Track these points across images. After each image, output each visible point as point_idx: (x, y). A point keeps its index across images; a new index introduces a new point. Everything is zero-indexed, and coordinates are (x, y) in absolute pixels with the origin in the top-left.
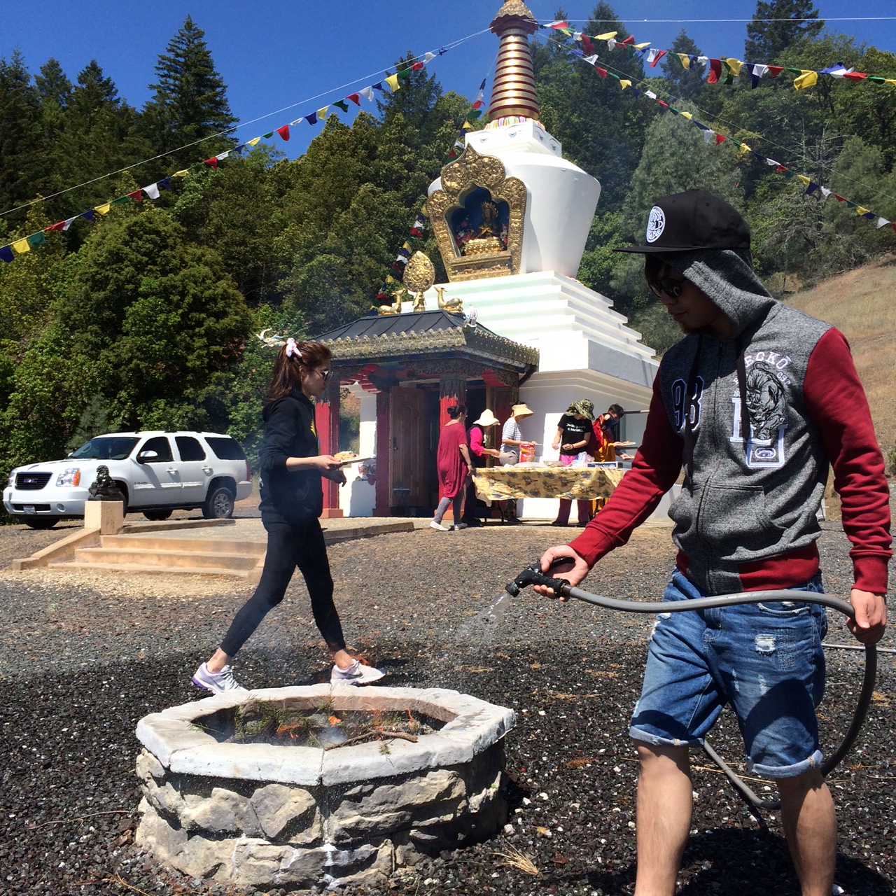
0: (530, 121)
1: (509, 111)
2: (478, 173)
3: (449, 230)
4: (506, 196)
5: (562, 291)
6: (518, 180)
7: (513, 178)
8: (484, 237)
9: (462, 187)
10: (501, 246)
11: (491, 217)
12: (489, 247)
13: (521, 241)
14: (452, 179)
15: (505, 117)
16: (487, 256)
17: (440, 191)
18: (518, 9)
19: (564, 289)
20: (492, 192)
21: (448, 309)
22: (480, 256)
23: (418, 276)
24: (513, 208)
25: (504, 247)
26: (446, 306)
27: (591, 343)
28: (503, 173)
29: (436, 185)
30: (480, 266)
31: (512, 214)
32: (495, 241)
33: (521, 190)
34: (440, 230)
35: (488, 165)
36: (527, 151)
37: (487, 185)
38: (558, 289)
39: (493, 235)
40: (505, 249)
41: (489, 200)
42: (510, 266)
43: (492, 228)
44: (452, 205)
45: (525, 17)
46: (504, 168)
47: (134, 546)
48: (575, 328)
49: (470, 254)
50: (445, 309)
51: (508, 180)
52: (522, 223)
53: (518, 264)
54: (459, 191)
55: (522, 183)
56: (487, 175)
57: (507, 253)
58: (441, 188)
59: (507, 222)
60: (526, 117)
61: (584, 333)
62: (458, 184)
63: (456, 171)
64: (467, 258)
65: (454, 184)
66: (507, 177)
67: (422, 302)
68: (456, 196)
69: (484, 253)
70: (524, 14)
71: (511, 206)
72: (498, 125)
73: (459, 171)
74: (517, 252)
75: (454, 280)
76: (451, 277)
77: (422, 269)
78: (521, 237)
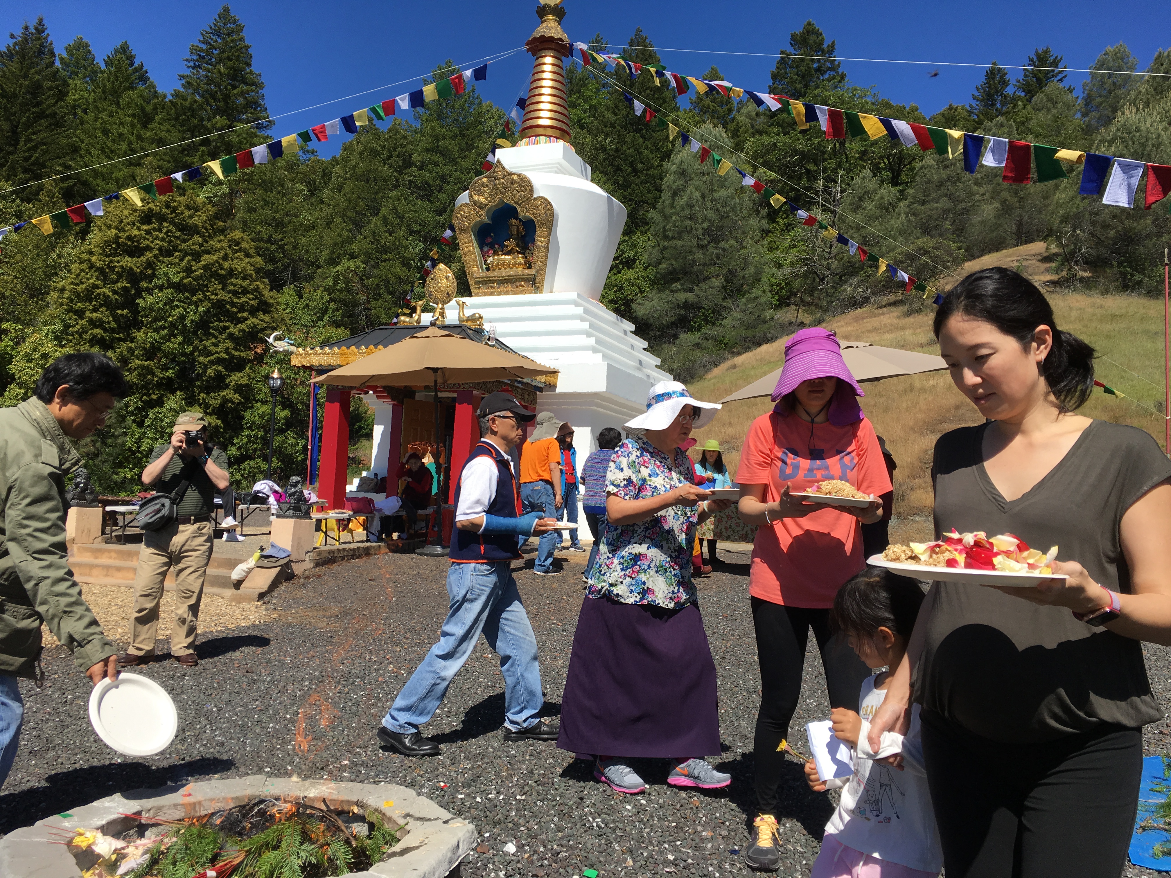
0: (561, 143)
1: (540, 131)
2: (506, 189)
3: (475, 244)
4: (533, 214)
5: (584, 312)
6: (546, 200)
7: (541, 198)
8: (508, 253)
9: (490, 202)
10: (525, 264)
11: (518, 234)
12: (514, 265)
14: (480, 194)
15: (536, 136)
16: (512, 273)
17: (467, 205)
18: (553, 31)
19: (586, 311)
20: (519, 210)
21: (469, 324)
22: (505, 272)
23: (439, 288)
24: (540, 227)
25: (529, 265)
26: (467, 321)
27: (609, 366)
28: (532, 191)
29: (464, 198)
30: (504, 281)
31: (538, 232)
32: (520, 259)
33: (548, 210)
34: (466, 243)
35: (516, 182)
36: (556, 172)
37: (515, 203)
38: (580, 311)
39: (518, 252)
40: (530, 267)
41: (517, 218)
42: (534, 284)
43: (517, 245)
44: (478, 219)
45: (560, 39)
46: (532, 187)
47: (111, 558)
48: (595, 351)
49: (494, 270)
50: (465, 323)
51: (535, 199)
52: (548, 243)
53: (542, 282)
54: (486, 205)
55: (549, 203)
56: (515, 192)
57: (533, 271)
58: (468, 202)
59: (533, 241)
60: (557, 138)
61: (604, 356)
62: (486, 198)
63: (484, 185)
64: (490, 274)
65: (482, 199)
66: (535, 196)
67: (442, 314)
68: (483, 211)
69: (508, 269)
70: (559, 36)
71: (537, 224)
72: (529, 144)
73: (487, 186)
74: (541, 271)
75: (477, 295)
76: (474, 291)
77: (444, 281)
78: (546, 256)
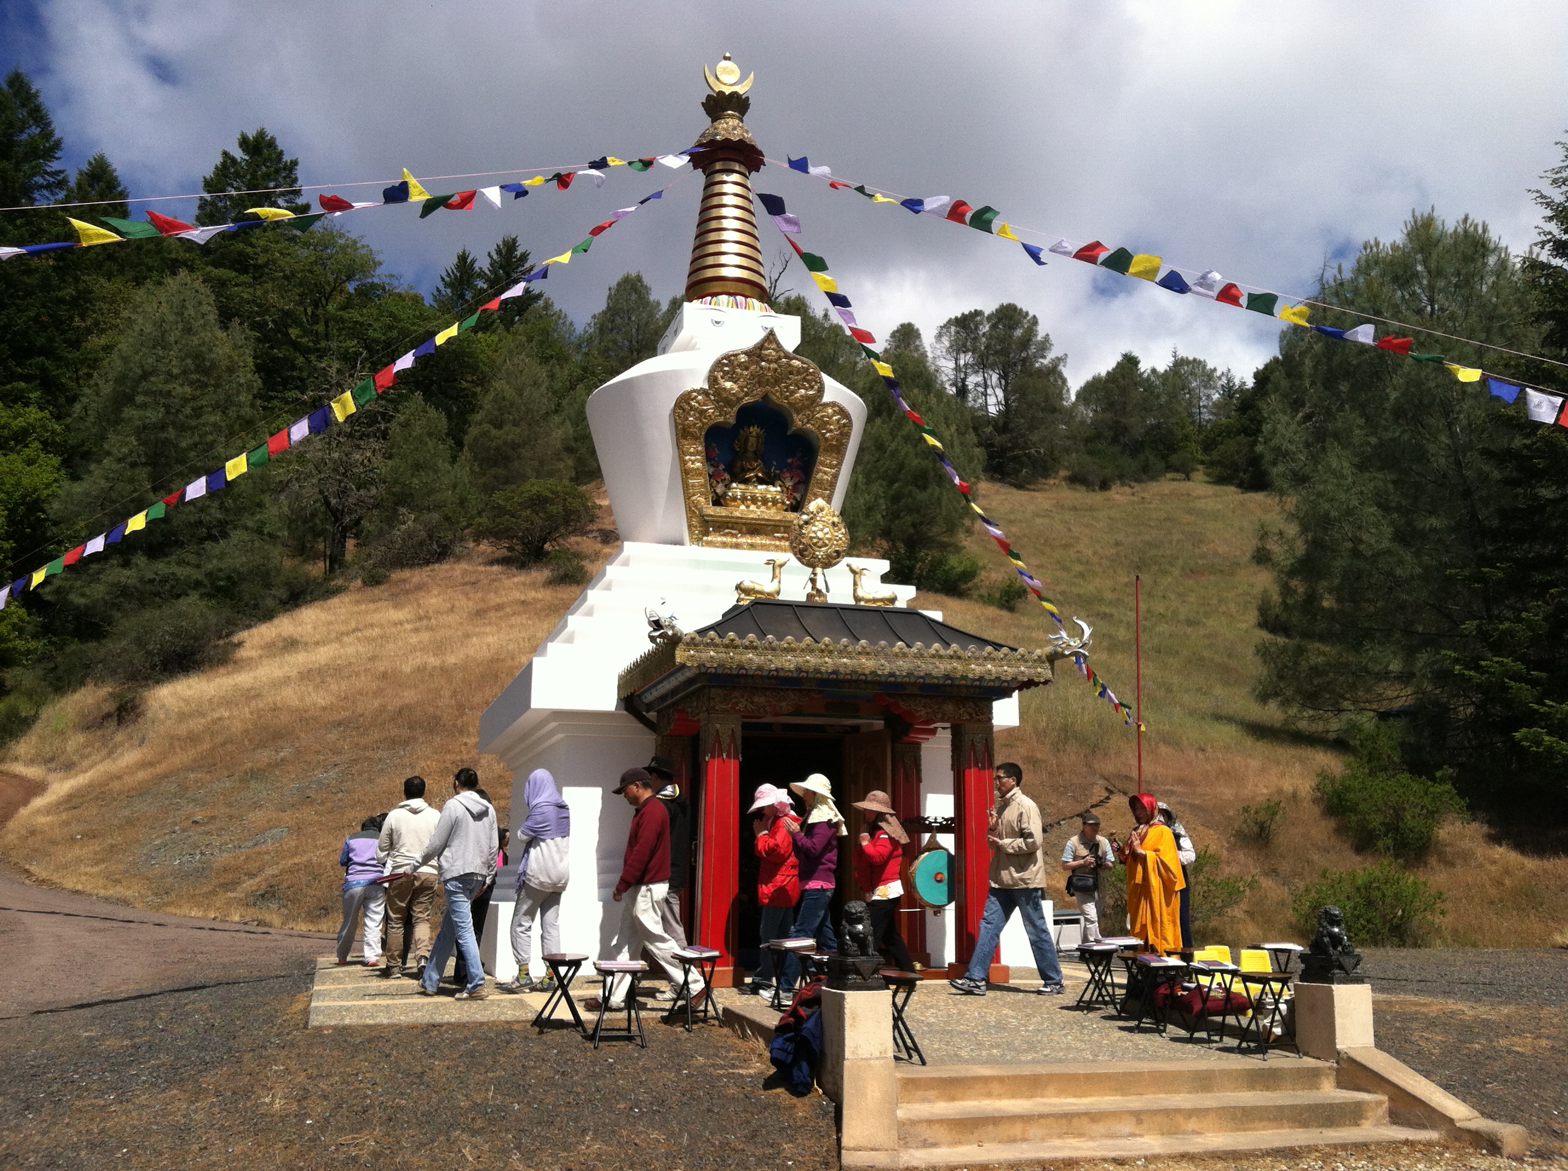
2: (777, 382)
3: (704, 459)
4: (819, 427)
6: (842, 409)
7: (833, 404)
9: (746, 394)
10: (785, 503)
14: (731, 378)
17: (702, 392)
20: (795, 415)
22: (755, 512)
23: (821, 540)
24: (826, 451)
25: (792, 505)
28: (820, 391)
30: (755, 528)
31: (821, 458)
32: (775, 493)
33: (844, 425)
34: (691, 454)
35: (800, 372)
37: (790, 404)
40: (798, 510)
44: (721, 419)
46: (821, 387)
49: (734, 506)
51: (826, 405)
52: (836, 475)
54: (739, 399)
55: (848, 415)
56: (796, 387)
58: (706, 387)
62: (741, 388)
63: (742, 366)
64: (733, 512)
65: (732, 388)
66: (824, 399)
68: (732, 407)
69: (765, 509)
71: (822, 444)
73: (747, 369)
76: (701, 538)
77: (829, 530)
78: (831, 497)
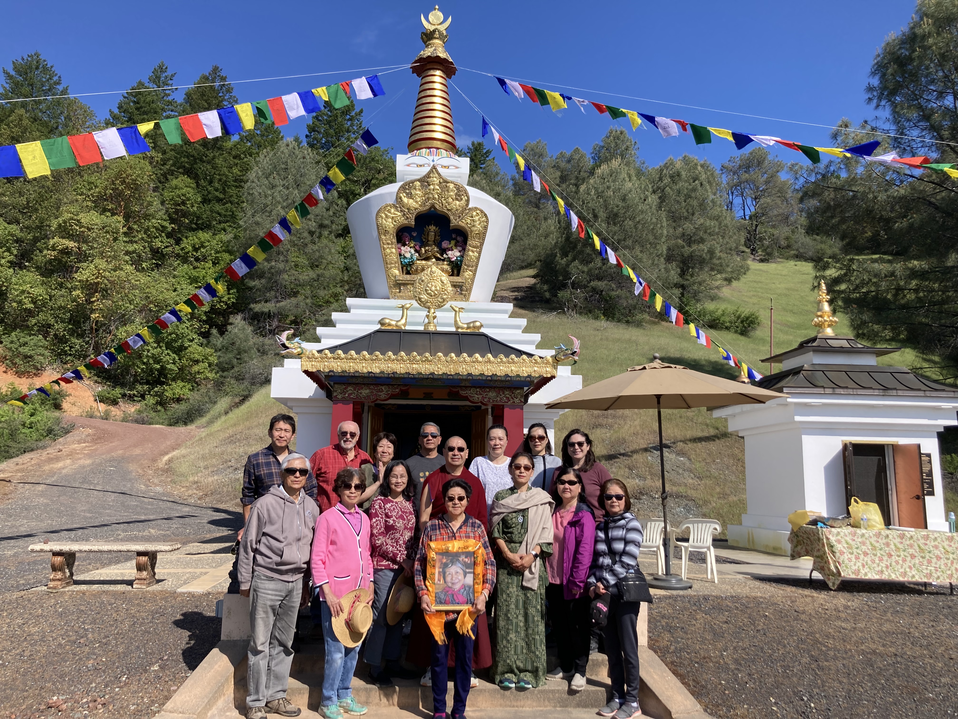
1: (437, 143)
2: (439, 196)
3: (397, 246)
4: (467, 224)
6: (482, 211)
7: (476, 209)
10: (452, 272)
13: (476, 270)
14: (410, 197)
15: (435, 148)
17: (392, 206)
18: (440, 52)
20: (452, 217)
23: (433, 291)
24: (473, 238)
25: (457, 272)
28: (468, 201)
31: (470, 242)
32: (444, 265)
33: (483, 222)
34: (388, 244)
35: (453, 190)
40: (458, 275)
42: (462, 293)
44: (406, 222)
46: (468, 198)
51: (472, 209)
52: (479, 254)
53: (469, 290)
54: (416, 209)
55: (485, 215)
57: (461, 279)
58: (395, 203)
62: (417, 202)
63: (416, 189)
65: (412, 202)
66: (470, 206)
67: (433, 319)
68: (411, 214)
71: (471, 235)
72: (431, 154)
74: (470, 280)
75: (396, 297)
76: (393, 294)
77: (438, 285)
78: (476, 266)
